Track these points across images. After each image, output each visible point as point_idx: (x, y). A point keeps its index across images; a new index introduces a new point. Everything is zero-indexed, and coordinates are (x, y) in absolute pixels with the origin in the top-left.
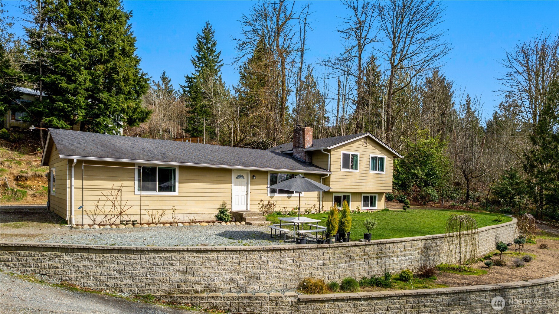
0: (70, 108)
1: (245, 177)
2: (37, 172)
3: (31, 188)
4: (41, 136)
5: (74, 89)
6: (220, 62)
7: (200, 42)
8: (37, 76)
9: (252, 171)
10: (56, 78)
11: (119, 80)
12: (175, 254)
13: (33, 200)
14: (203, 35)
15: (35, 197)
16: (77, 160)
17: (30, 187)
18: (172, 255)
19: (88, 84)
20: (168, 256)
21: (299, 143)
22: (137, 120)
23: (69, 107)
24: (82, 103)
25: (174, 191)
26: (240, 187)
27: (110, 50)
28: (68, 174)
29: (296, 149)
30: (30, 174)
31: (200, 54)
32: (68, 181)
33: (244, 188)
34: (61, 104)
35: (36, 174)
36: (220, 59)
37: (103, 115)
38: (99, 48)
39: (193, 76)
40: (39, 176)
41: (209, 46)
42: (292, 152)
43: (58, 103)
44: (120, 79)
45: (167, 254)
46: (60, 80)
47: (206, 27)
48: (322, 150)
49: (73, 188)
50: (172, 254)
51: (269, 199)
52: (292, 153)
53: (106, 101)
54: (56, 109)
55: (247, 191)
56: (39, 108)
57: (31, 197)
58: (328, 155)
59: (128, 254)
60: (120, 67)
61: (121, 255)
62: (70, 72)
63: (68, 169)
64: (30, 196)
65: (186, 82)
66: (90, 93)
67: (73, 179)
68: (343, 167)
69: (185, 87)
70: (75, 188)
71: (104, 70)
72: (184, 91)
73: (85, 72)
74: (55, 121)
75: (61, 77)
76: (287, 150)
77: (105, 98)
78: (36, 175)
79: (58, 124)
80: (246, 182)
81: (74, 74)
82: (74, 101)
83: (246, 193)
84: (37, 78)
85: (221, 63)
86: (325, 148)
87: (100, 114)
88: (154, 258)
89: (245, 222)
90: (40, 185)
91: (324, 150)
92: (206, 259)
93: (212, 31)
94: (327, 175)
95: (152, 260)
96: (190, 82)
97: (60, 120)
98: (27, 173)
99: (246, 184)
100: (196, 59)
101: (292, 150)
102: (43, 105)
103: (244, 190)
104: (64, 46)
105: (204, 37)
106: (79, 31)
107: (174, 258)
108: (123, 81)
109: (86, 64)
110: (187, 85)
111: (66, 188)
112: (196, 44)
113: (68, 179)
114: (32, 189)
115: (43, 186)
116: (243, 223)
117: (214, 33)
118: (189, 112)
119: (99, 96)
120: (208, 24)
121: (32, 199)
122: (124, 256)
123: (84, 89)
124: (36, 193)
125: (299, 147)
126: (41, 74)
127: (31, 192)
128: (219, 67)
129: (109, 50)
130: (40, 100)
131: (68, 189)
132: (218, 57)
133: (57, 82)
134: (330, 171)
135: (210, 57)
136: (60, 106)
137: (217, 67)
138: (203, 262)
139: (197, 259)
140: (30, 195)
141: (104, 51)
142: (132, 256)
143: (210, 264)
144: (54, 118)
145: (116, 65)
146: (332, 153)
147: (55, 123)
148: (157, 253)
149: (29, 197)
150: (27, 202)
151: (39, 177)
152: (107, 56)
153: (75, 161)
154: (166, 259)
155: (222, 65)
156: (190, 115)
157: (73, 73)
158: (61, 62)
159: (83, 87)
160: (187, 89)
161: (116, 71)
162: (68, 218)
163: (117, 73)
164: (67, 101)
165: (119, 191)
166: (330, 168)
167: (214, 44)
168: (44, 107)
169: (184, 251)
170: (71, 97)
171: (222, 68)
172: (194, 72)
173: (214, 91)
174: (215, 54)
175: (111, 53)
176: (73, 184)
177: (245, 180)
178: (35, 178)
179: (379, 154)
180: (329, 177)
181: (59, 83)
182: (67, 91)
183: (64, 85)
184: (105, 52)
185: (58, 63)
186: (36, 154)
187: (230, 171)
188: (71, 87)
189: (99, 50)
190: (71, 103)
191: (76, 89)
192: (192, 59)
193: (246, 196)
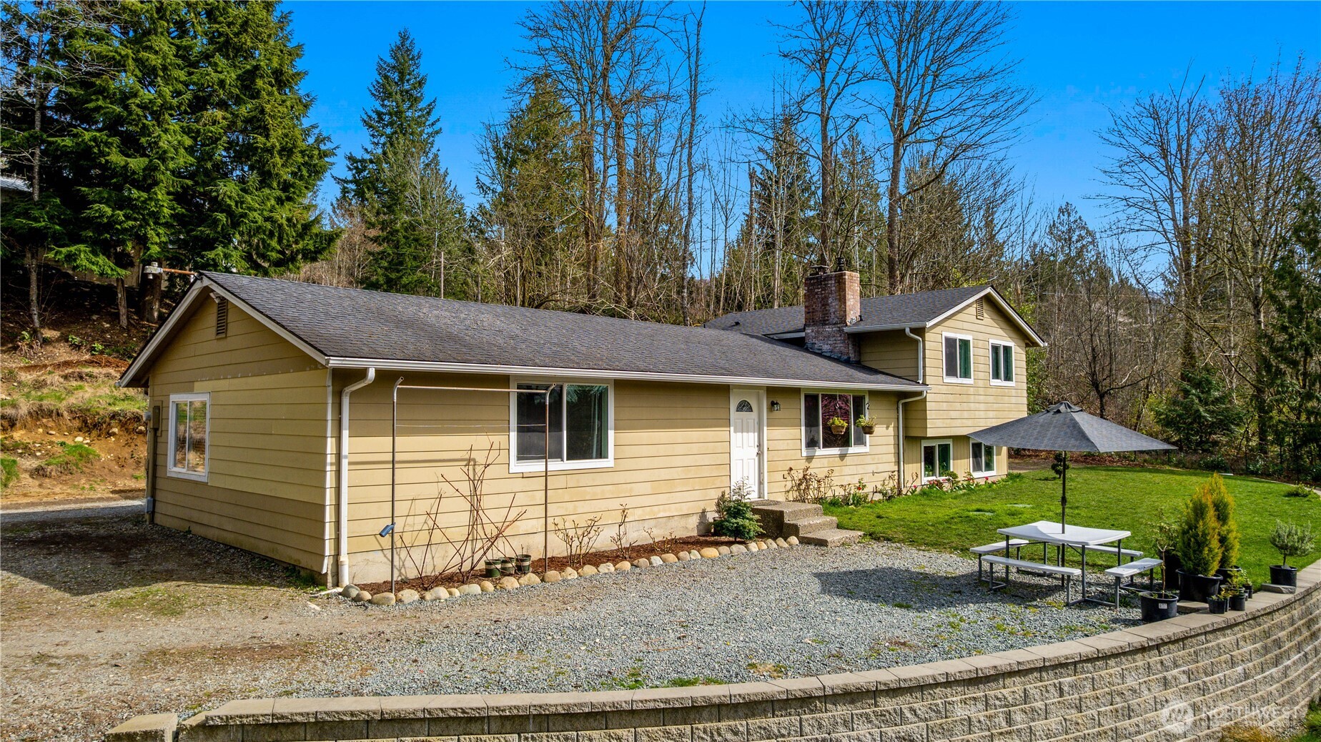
0: (131, 223)
1: (754, 407)
2: (45, 402)
3: (27, 450)
4: (34, 298)
5: (144, 170)
6: (433, 124)
7: (386, 77)
8: (26, 134)
9: (771, 390)
10: (94, 139)
11: (270, 151)
12: (908, 698)
13: (40, 486)
14: (392, 62)
15: (45, 476)
16: (377, 371)
17: (26, 447)
18: (902, 702)
19: (183, 160)
20: (890, 708)
21: (826, 313)
22: (300, 256)
23: (128, 217)
24: (165, 210)
25: (601, 454)
26: (745, 434)
27: (244, 73)
28: (329, 417)
29: (815, 329)
30: (24, 410)
31: (383, 105)
32: (329, 440)
33: (752, 437)
34: (109, 211)
35: (40, 408)
36: (432, 119)
37: (222, 242)
38: (216, 64)
39: (367, 157)
40: (49, 414)
41: (407, 87)
42: (803, 334)
43: (96, 206)
44: (273, 147)
45: (887, 704)
46: (107, 144)
47: (399, 43)
48: (907, 330)
49: (345, 462)
50: (901, 699)
51: (803, 464)
52: (803, 339)
53: (233, 204)
54: (89, 222)
55: (760, 446)
56: (36, 220)
57: (31, 476)
58: (917, 341)
59: (753, 716)
60: (272, 117)
61: (732, 723)
62: (136, 125)
63: (330, 401)
64: (27, 475)
65: (350, 169)
66: (190, 182)
67: (345, 433)
68: (948, 374)
69: (346, 181)
70: (350, 463)
71: (225, 123)
72: (345, 191)
73: (174, 125)
74: (82, 256)
75: (109, 136)
76: (786, 330)
77: (230, 197)
78: (42, 410)
79: (93, 264)
80: (756, 421)
81: (145, 131)
82: (144, 202)
83: (756, 450)
84: (27, 139)
85: (436, 127)
86: (915, 325)
87: (215, 240)
88: (845, 723)
89: (797, 536)
90: (54, 439)
91: (913, 330)
92: (997, 703)
93: (415, 53)
94: (920, 393)
95: (841, 729)
96: (359, 171)
97: (95, 253)
98: (14, 406)
99: (756, 426)
100: (374, 116)
101: (804, 330)
102: (47, 213)
103: (751, 443)
104: (120, 54)
105: (394, 67)
106: (161, 18)
107: (908, 715)
108: (280, 153)
109: (181, 104)
110: (350, 178)
111: (325, 464)
112: (375, 83)
113: (329, 434)
114: (33, 455)
115: (63, 444)
116: (794, 540)
117: (419, 57)
118: (375, 240)
119: (217, 191)
120: (404, 37)
121: (37, 483)
122: (741, 725)
123: (173, 172)
124: (48, 465)
125: (824, 322)
126: (37, 129)
127: (31, 463)
128: (430, 135)
129: (239, 72)
130: (33, 199)
131: (328, 468)
132: (429, 113)
133: (96, 150)
134: (924, 384)
135: (409, 114)
136: (102, 216)
137: (425, 136)
138: (990, 717)
139: (973, 709)
140: (26, 471)
141: (226, 72)
142: (771, 722)
143: (1009, 721)
144: (82, 247)
145: (262, 111)
146: (928, 336)
147: (85, 263)
148: (852, 702)
149: (26, 479)
150: (25, 495)
151: (50, 416)
152: (237, 87)
153: (372, 374)
154: (886, 722)
155: (437, 132)
156: (376, 248)
157: (145, 127)
158: (105, 98)
159: (171, 165)
160: (353, 186)
161: (260, 127)
162: (327, 566)
163: (266, 132)
164: (123, 203)
165: (468, 465)
166: (924, 376)
167: (421, 83)
168: (51, 218)
169: (937, 685)
170: (135, 193)
171: (438, 138)
172: (370, 147)
173: (423, 190)
174: (422, 105)
175: (248, 81)
176: (345, 451)
177: (754, 415)
178: (38, 419)
179: (1004, 339)
180: (924, 400)
181: (102, 154)
182: (126, 176)
183: (116, 158)
184: (231, 76)
185: (97, 100)
186: (16, 348)
187: (724, 390)
188: (137, 163)
189: (216, 71)
190: (134, 208)
191: (150, 169)
192: (365, 117)
193: (757, 459)
